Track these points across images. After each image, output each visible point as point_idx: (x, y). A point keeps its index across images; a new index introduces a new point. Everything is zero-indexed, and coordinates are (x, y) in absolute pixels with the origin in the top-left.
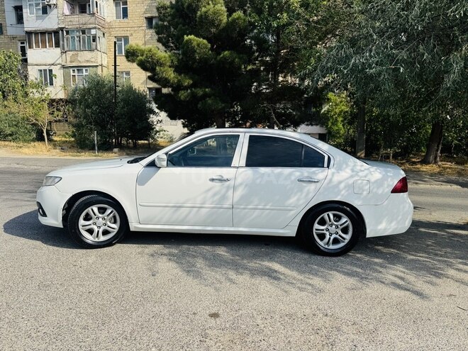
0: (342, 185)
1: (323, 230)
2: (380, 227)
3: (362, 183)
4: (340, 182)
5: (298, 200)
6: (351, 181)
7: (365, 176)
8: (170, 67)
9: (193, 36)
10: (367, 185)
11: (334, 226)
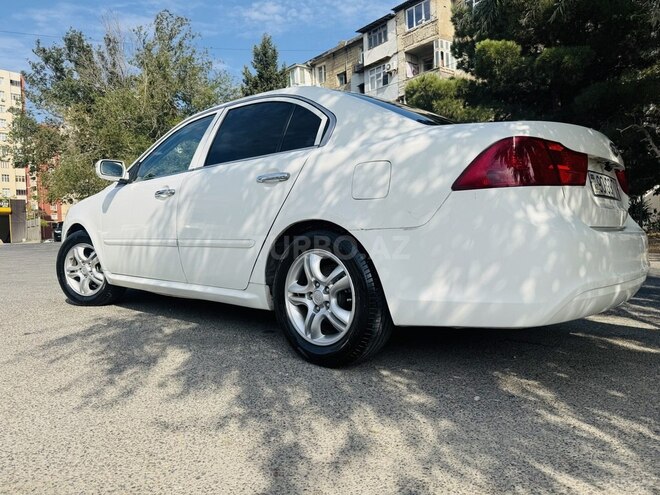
0: (329, 182)
1: (302, 295)
2: (425, 297)
3: (372, 170)
4: (326, 175)
5: (256, 224)
6: (349, 169)
7: (385, 151)
8: (457, 97)
9: (487, 41)
10: (383, 173)
11: (322, 288)
